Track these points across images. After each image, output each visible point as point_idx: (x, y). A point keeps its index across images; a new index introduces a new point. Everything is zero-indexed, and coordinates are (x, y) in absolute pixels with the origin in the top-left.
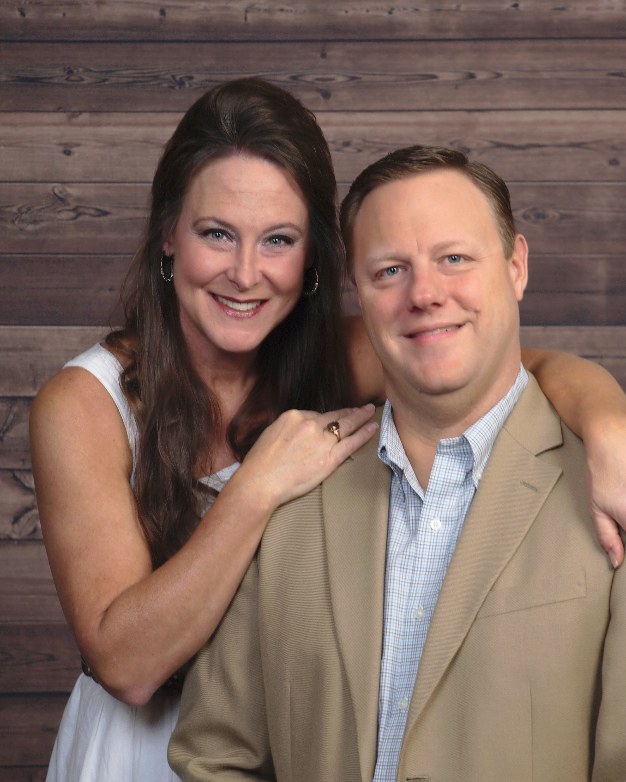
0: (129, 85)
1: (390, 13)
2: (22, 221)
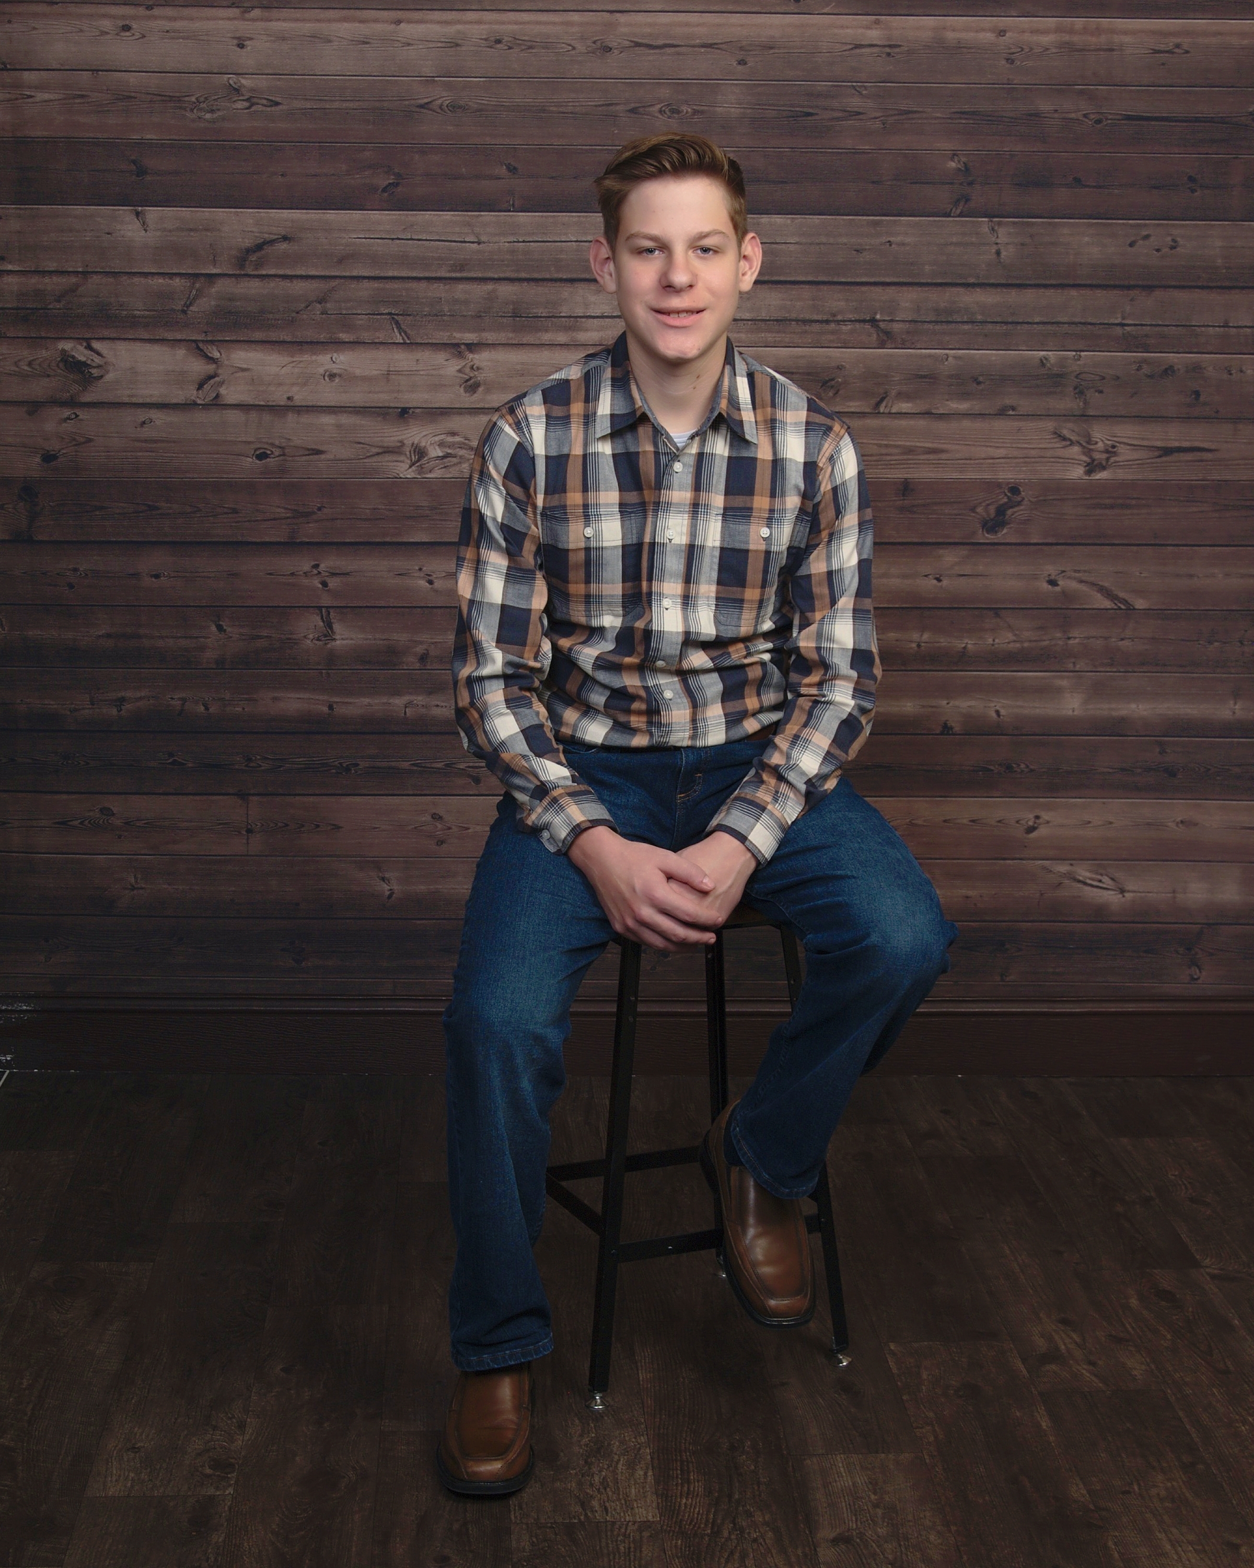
2: (201, 110)
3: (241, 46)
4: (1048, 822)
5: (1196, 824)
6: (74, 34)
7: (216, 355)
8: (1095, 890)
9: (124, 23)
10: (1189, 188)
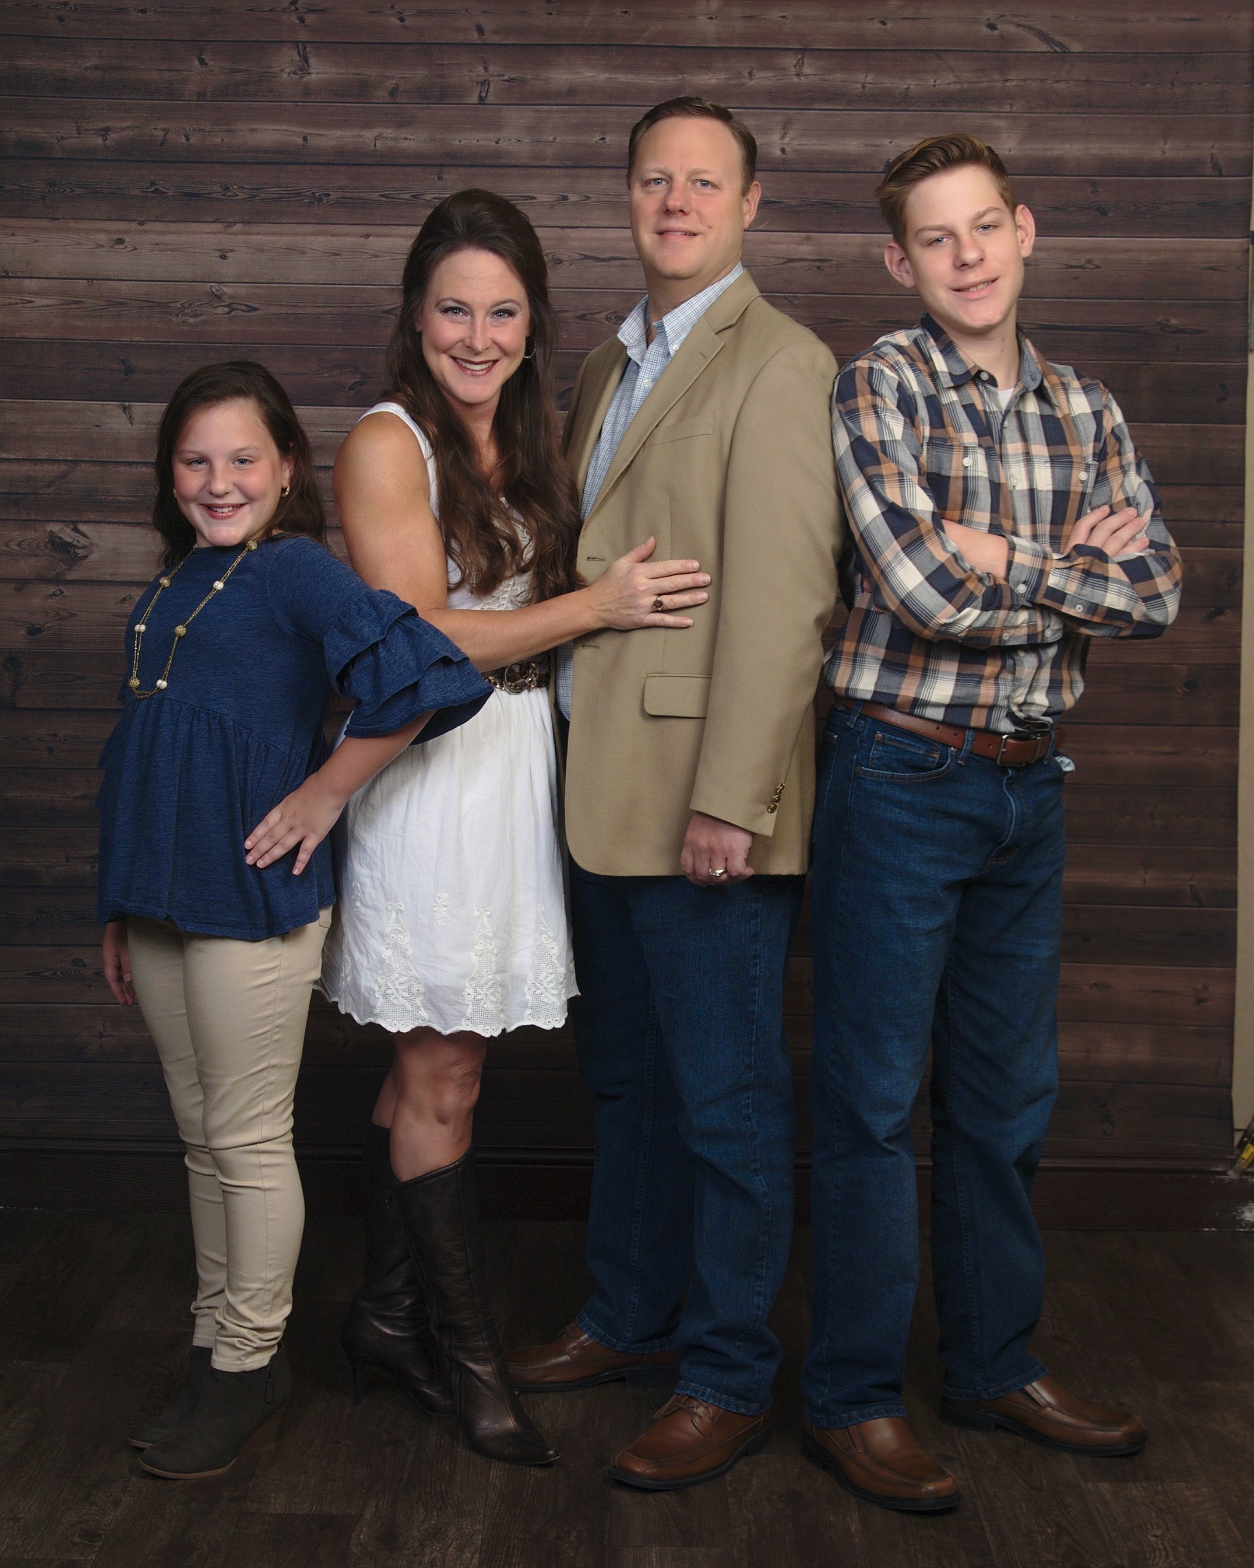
0: (275, 200)
1: (497, 143)
2: (185, 315)
3: (223, 257)
5: (1106, 987)
6: (72, 247)
9: (118, 237)
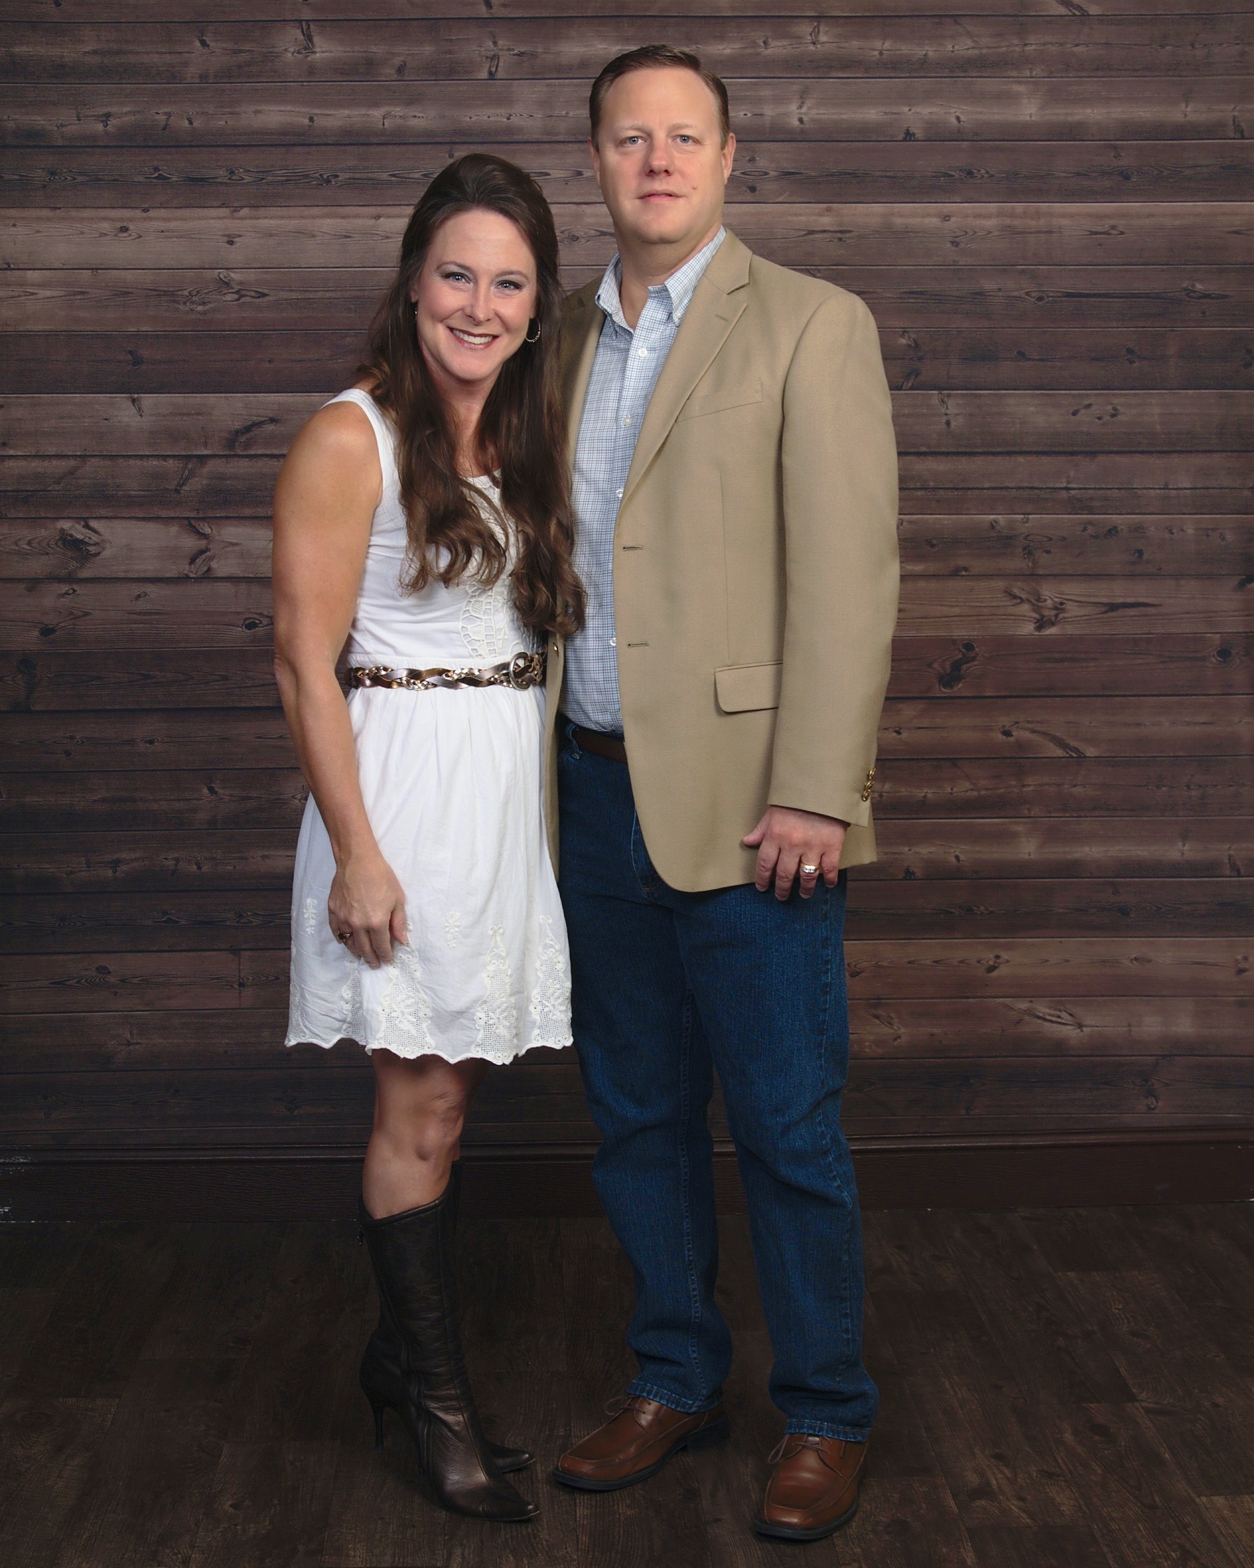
0: (282, 183)
1: (508, 119)
2: (193, 303)
3: (231, 243)
4: (1008, 961)
5: (1149, 961)
6: (76, 236)
7: (207, 530)
8: (1054, 1025)
9: (122, 225)
10: (1128, 360)
